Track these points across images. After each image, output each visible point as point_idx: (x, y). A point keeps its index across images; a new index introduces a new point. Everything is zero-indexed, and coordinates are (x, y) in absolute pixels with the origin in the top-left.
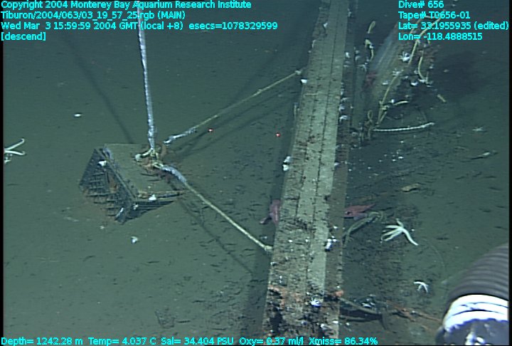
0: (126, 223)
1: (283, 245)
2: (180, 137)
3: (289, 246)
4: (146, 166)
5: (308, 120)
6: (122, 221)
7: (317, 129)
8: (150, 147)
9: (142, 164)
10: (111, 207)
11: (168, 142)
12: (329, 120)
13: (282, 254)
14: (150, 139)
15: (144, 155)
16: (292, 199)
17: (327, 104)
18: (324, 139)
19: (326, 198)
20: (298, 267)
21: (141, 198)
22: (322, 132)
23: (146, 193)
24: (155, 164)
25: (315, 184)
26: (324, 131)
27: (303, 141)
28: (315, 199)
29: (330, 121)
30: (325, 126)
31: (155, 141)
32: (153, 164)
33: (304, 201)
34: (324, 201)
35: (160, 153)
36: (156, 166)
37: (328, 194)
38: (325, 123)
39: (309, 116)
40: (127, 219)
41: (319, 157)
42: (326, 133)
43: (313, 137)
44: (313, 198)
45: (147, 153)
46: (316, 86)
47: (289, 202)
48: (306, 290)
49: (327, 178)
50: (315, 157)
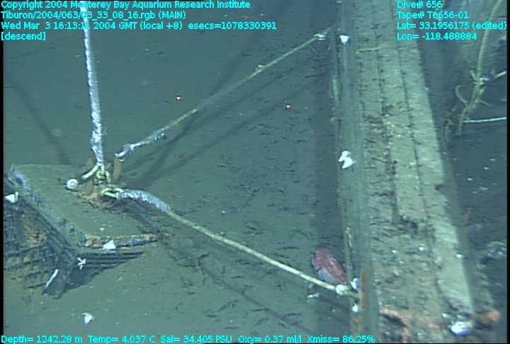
0: (66, 295)
1: (385, 256)
2: (141, 146)
3: (395, 258)
4: (88, 198)
5: (375, 85)
6: (58, 292)
7: (395, 96)
8: (95, 162)
9: (80, 195)
10: (33, 272)
11: (122, 154)
12: (410, 83)
13: (387, 268)
14: (94, 148)
15: (86, 176)
16: (381, 195)
17: (400, 61)
18: (410, 110)
19: (438, 187)
20: (418, 283)
21: (89, 247)
22: (404, 99)
23: (98, 238)
24: (105, 191)
25: (414, 169)
26: (406, 98)
27: (376, 115)
28: (421, 189)
29: (413, 84)
30: (406, 92)
31: (103, 150)
32: (103, 192)
33: (404, 192)
34: (436, 192)
35: (111, 172)
36: (108, 194)
37: (440, 182)
38: (405, 87)
39: (374, 80)
40: (67, 287)
41: (409, 132)
42: (410, 101)
43: (391, 107)
44: (417, 187)
45: (91, 174)
46: (374, 38)
47: (378, 198)
48: (441, 312)
49: (433, 161)
50: (403, 134)
